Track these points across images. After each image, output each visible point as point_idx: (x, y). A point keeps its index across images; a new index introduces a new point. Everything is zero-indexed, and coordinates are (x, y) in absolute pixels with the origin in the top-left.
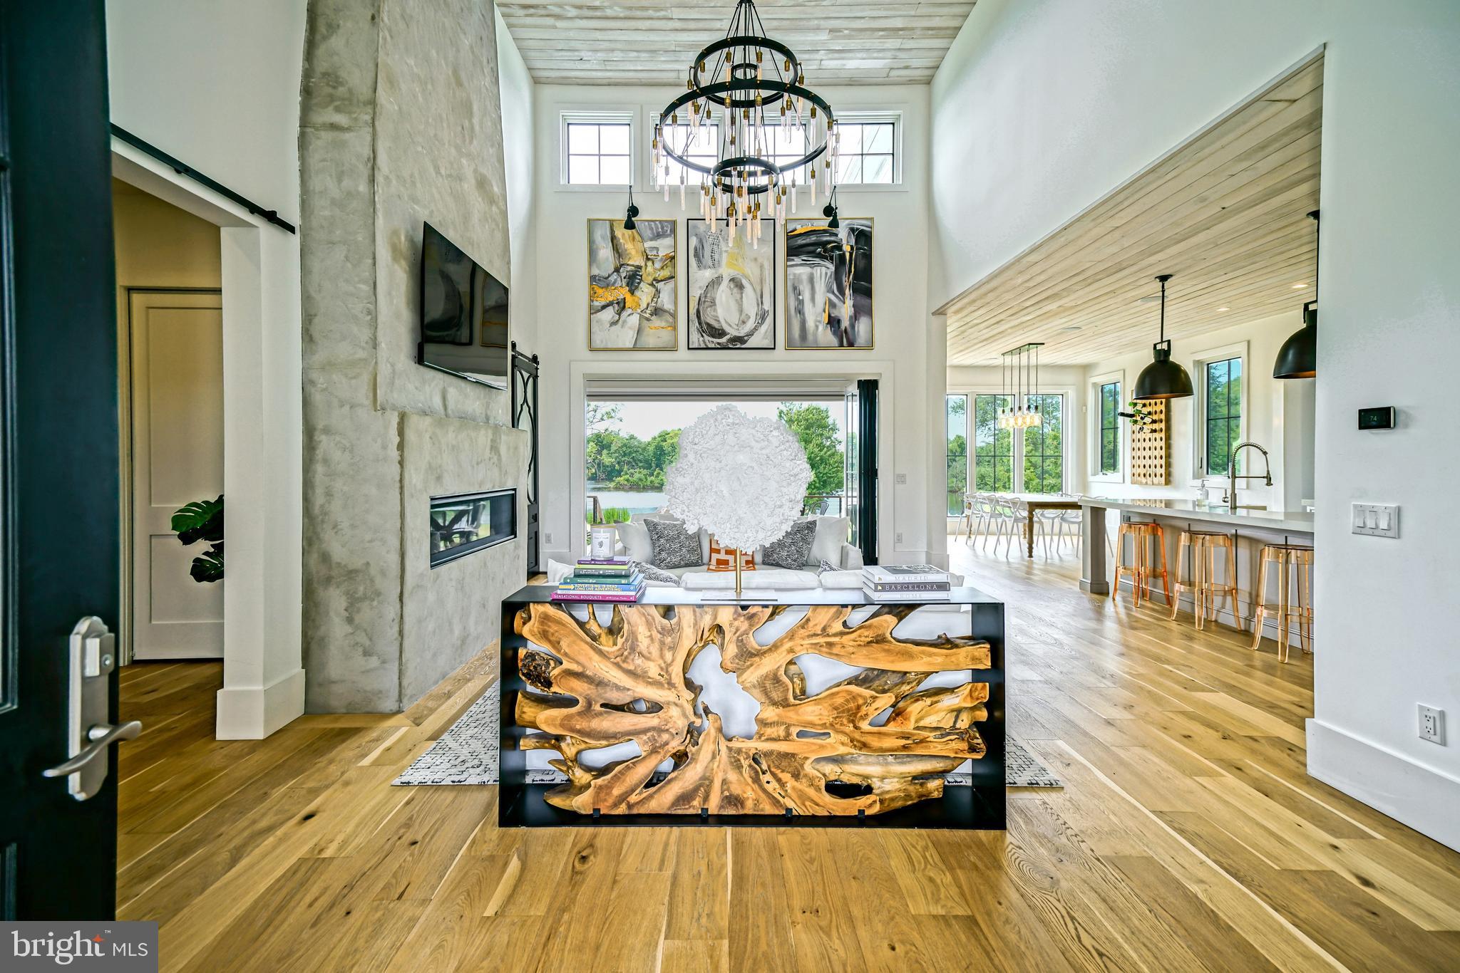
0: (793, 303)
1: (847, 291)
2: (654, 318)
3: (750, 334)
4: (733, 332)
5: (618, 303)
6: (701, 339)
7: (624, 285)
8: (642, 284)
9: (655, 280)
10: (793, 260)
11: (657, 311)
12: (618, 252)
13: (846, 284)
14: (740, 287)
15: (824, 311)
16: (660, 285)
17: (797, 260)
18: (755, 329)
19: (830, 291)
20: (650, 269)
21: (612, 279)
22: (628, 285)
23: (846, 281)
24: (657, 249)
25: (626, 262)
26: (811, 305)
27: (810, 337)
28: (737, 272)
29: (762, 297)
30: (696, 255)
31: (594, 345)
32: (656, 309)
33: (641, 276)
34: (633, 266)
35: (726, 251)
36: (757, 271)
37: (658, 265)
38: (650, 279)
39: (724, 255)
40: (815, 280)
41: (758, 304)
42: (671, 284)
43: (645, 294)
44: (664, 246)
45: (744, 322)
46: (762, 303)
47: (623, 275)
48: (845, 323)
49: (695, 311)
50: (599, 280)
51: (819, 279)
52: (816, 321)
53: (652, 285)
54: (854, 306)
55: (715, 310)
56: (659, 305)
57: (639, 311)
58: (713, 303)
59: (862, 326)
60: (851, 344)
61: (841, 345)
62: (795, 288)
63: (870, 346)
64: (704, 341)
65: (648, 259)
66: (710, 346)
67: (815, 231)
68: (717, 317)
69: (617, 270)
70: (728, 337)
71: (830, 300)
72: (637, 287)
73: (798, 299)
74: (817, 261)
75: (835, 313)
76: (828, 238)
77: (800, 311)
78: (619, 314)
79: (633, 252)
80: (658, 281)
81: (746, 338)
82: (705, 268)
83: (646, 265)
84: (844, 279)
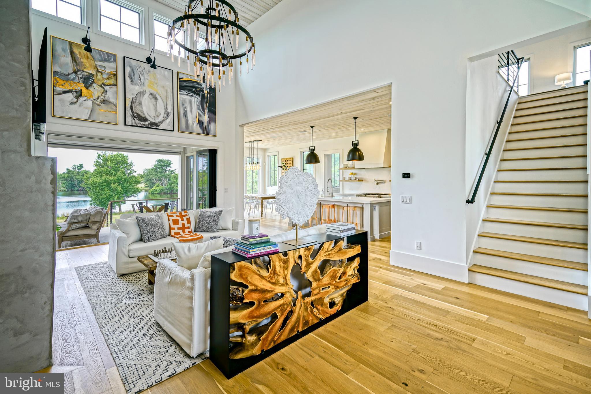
0: (182, 111)
1: (206, 110)
2: (103, 105)
3: (161, 122)
4: (152, 120)
5: (76, 92)
6: (133, 121)
7: (81, 82)
8: (94, 85)
9: (103, 84)
10: (182, 92)
11: (104, 102)
12: (75, 62)
13: (205, 107)
14: (156, 99)
15: (196, 117)
16: (107, 88)
17: (184, 92)
18: (164, 120)
19: (199, 109)
20: (99, 77)
21: (71, 77)
22: (83, 83)
23: (206, 106)
24: (105, 67)
25: (82, 69)
26: (190, 114)
27: (190, 128)
28: (154, 91)
29: (167, 105)
30: (130, 76)
31: (56, 114)
32: (104, 100)
33: (94, 80)
34: (87, 72)
35: (147, 79)
36: (164, 93)
37: (105, 76)
38: (100, 83)
39: (146, 81)
40: (192, 103)
41: (165, 109)
42: (114, 89)
43: (96, 90)
44: (110, 67)
45: (158, 116)
46: (167, 108)
47: (80, 76)
48: (205, 124)
49: (129, 106)
50: (60, 75)
51: (194, 103)
52: (193, 121)
53: (101, 86)
54: (209, 117)
55: (142, 107)
56: (106, 98)
57: (92, 99)
58: (140, 104)
59: (212, 126)
60: (208, 134)
61: (204, 133)
62: (183, 105)
63: (215, 135)
64: (135, 122)
65: (99, 72)
66: (139, 125)
67: (192, 81)
68: (143, 111)
69: (75, 72)
70: (149, 122)
71: (199, 113)
72: (90, 86)
73: (185, 110)
74: (193, 94)
75: (201, 119)
76: (198, 86)
77: (185, 115)
78: (77, 99)
79: (88, 65)
80: (106, 85)
81: (159, 124)
82: (135, 85)
83: (97, 74)
84: (205, 105)
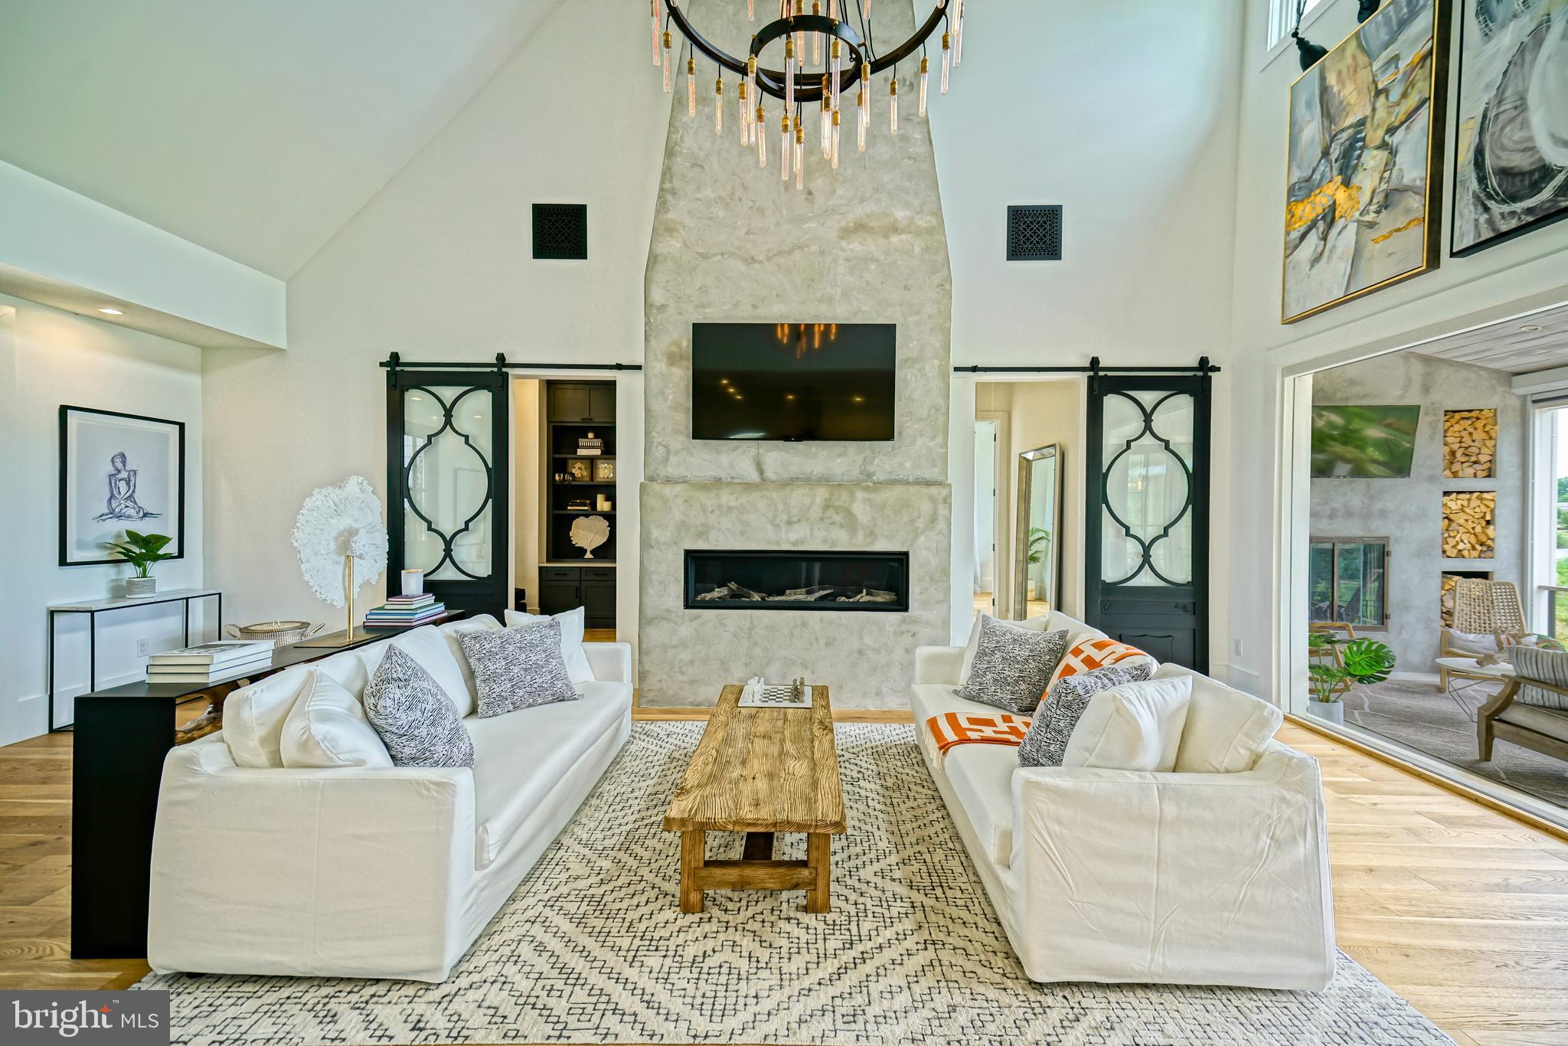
2: (1383, 215)
5: (1325, 215)
6: (1484, 218)
7: (1335, 172)
8: (1366, 154)
9: (1388, 131)
11: (1388, 199)
12: (1329, 117)
16: (1397, 138)
20: (1381, 113)
21: (1317, 176)
22: (1340, 173)
24: (1397, 58)
25: (1339, 127)
30: (1482, 8)
32: (1387, 195)
33: (1365, 138)
34: (1350, 127)
37: (1396, 94)
38: (1380, 133)
42: (1420, 120)
43: (1369, 172)
44: (1412, 41)
47: (1335, 155)
50: (1299, 188)
53: (1384, 145)
55: (1523, 125)
56: (1393, 181)
57: (1358, 214)
58: (1520, 109)
64: (1489, 222)
65: (1380, 93)
66: (1504, 230)
68: (1529, 138)
69: (1326, 153)
70: (1558, 181)
72: (1356, 167)
78: (1325, 239)
79: (1354, 98)
80: (1395, 130)
82: (1500, 31)
83: (1373, 109)
